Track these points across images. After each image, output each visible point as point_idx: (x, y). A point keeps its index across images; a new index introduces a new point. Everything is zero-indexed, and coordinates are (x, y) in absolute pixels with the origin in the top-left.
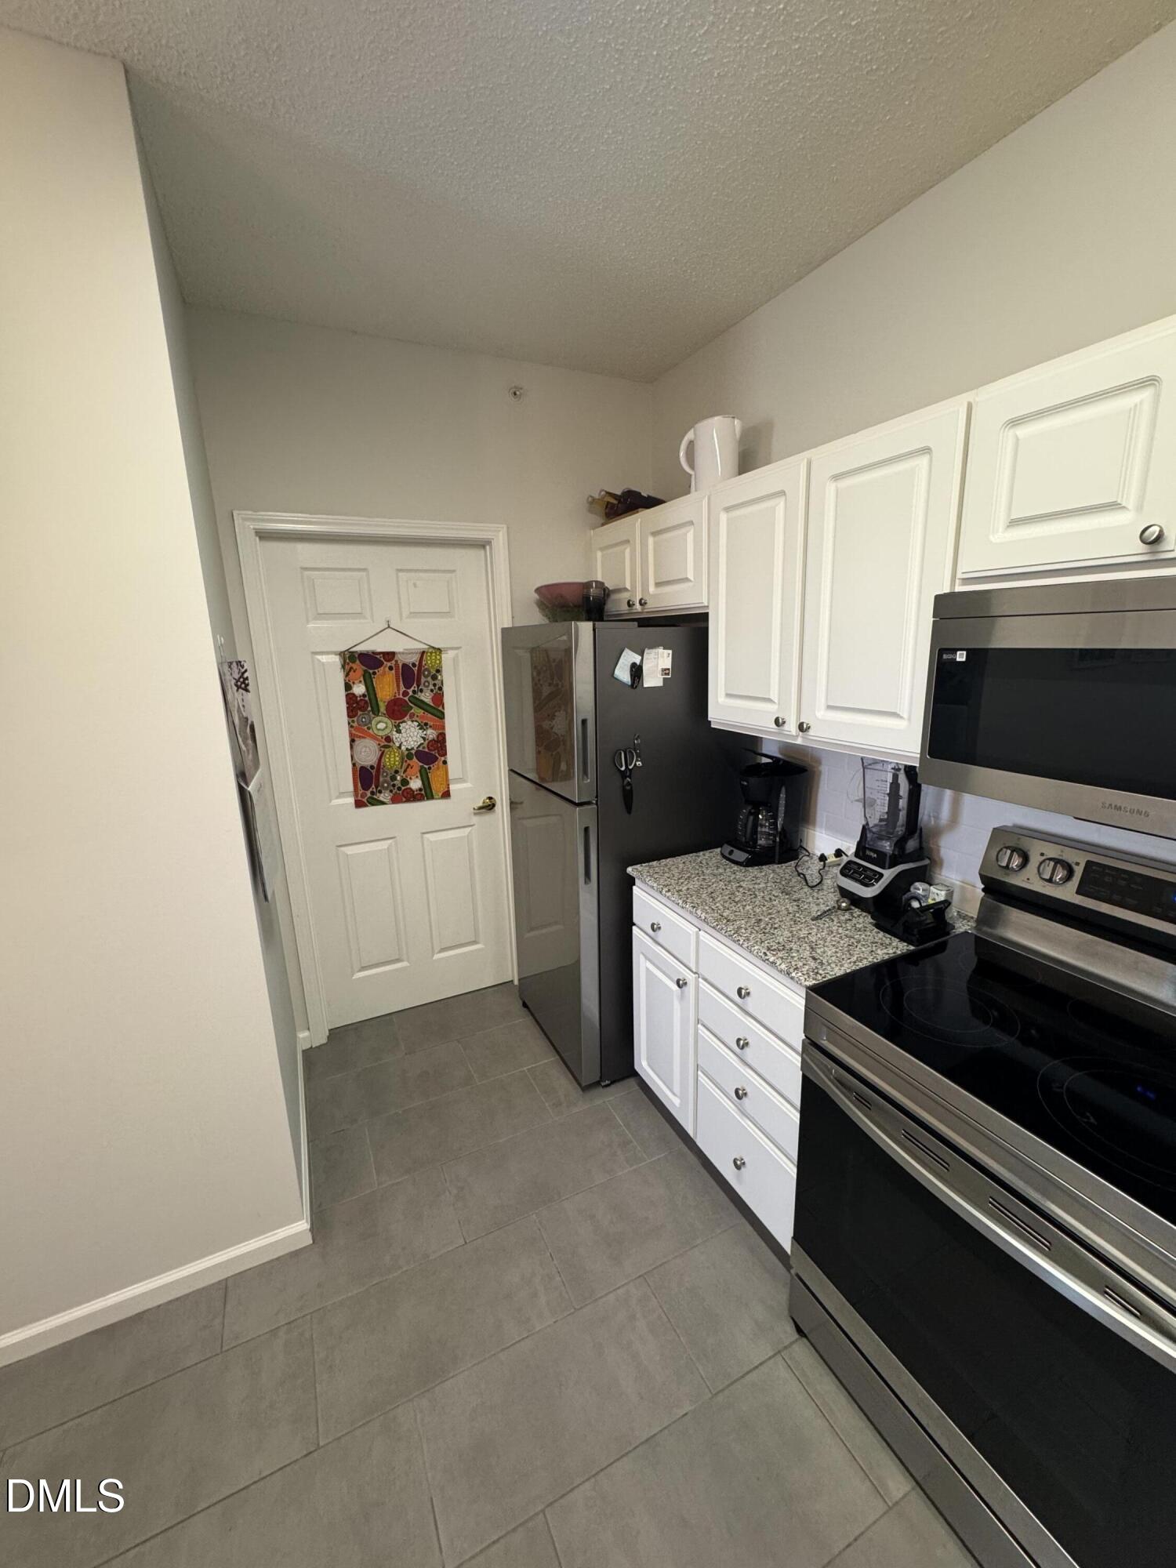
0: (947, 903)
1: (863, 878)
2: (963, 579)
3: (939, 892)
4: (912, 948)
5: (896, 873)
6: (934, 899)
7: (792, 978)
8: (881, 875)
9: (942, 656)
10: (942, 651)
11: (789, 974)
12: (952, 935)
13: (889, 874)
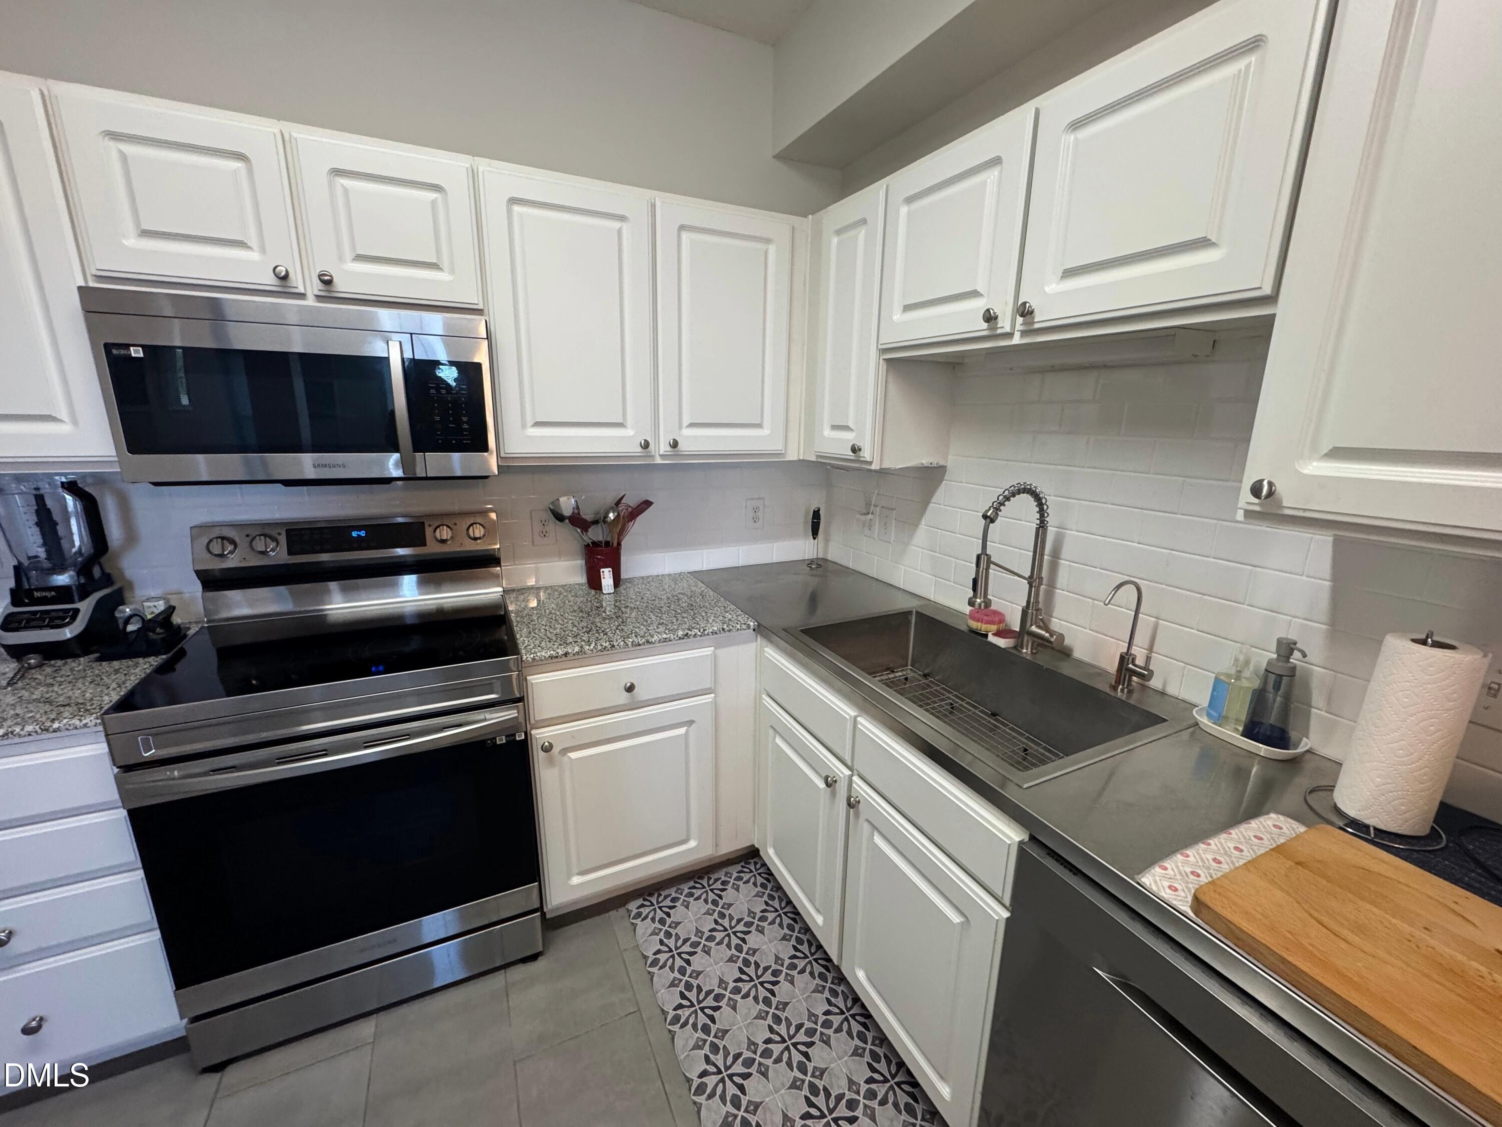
0: (170, 610)
1: (49, 622)
2: (96, 276)
3: (156, 604)
4: (164, 657)
5: (94, 602)
6: (153, 613)
7: (55, 731)
8: (76, 611)
9: (111, 351)
10: (108, 347)
11: (47, 730)
12: (189, 636)
13: (86, 607)
